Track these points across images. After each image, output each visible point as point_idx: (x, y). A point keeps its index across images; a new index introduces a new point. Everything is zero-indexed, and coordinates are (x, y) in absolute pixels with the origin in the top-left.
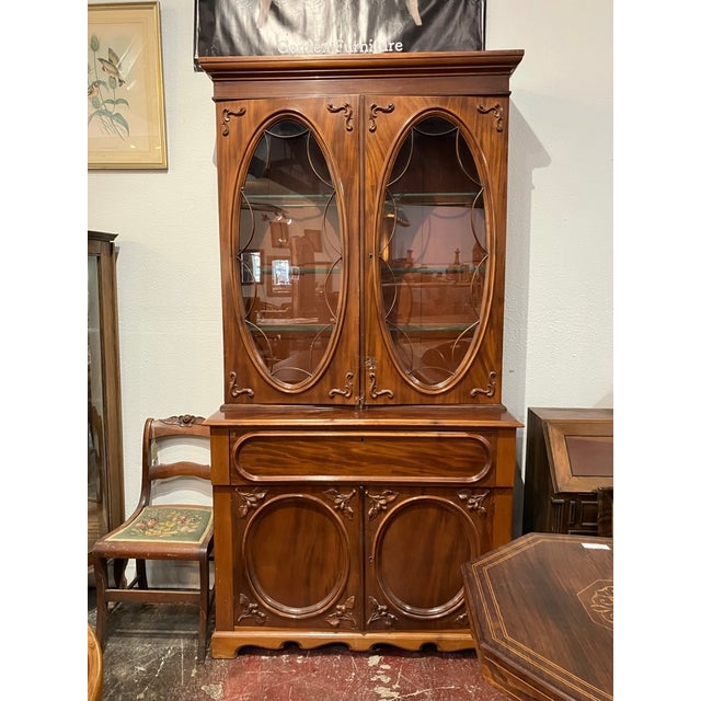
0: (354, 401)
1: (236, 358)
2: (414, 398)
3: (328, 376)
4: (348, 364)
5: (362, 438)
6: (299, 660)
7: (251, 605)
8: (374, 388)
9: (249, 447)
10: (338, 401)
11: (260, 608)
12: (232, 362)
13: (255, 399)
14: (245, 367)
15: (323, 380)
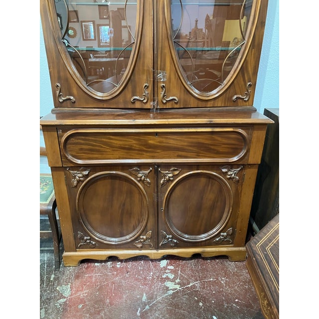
0: (150, 105)
1: (59, 72)
2: (193, 103)
3: (130, 86)
4: (145, 77)
5: (157, 134)
6: (118, 265)
7: (85, 238)
8: (164, 96)
9: (72, 140)
10: (138, 105)
11: (91, 239)
12: (56, 75)
13: (76, 104)
14: (67, 80)
15: (126, 89)
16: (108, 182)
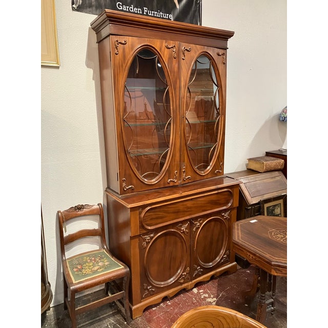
0: (178, 183)
1: (125, 171)
2: (198, 178)
3: (167, 174)
4: (176, 167)
6: (169, 303)
7: (149, 288)
8: (185, 177)
9: (147, 214)
10: (171, 184)
11: (153, 287)
12: (123, 174)
13: (135, 190)
14: (130, 175)
15: (165, 176)
16: (163, 239)
